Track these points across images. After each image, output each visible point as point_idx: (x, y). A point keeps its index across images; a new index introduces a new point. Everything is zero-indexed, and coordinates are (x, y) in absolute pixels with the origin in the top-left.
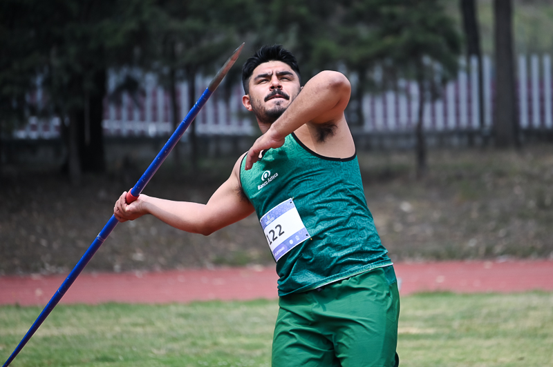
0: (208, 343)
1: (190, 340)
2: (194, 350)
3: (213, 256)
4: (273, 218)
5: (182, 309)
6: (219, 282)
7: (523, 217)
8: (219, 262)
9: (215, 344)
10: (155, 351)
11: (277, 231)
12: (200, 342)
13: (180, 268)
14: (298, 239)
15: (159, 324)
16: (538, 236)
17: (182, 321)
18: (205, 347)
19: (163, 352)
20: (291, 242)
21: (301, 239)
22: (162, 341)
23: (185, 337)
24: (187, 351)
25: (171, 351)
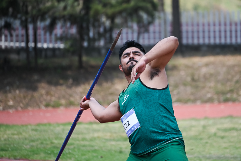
0: (49, 142)
1: (40, 141)
2: (42, 146)
3: (44, 103)
4: (126, 118)
5: (33, 127)
6: (48, 115)
7: (185, 85)
8: (47, 106)
9: (52, 143)
10: (25, 146)
11: (127, 124)
12: (45, 142)
13: (30, 109)
14: (135, 127)
15: (24, 134)
16: (192, 94)
17: (34, 133)
18: (47, 144)
19: (28, 146)
20: (133, 129)
21: (137, 127)
22: (27, 142)
23: (38, 140)
24: (39, 146)
25: (32, 146)
